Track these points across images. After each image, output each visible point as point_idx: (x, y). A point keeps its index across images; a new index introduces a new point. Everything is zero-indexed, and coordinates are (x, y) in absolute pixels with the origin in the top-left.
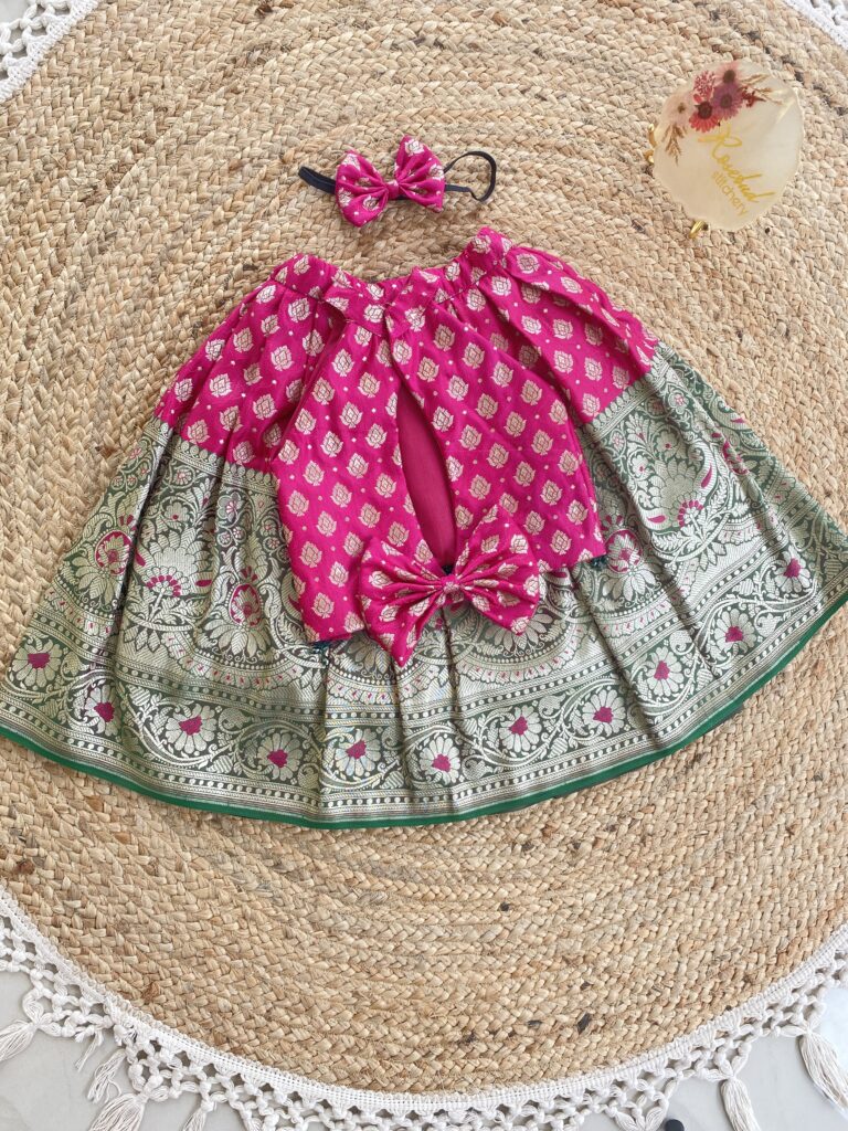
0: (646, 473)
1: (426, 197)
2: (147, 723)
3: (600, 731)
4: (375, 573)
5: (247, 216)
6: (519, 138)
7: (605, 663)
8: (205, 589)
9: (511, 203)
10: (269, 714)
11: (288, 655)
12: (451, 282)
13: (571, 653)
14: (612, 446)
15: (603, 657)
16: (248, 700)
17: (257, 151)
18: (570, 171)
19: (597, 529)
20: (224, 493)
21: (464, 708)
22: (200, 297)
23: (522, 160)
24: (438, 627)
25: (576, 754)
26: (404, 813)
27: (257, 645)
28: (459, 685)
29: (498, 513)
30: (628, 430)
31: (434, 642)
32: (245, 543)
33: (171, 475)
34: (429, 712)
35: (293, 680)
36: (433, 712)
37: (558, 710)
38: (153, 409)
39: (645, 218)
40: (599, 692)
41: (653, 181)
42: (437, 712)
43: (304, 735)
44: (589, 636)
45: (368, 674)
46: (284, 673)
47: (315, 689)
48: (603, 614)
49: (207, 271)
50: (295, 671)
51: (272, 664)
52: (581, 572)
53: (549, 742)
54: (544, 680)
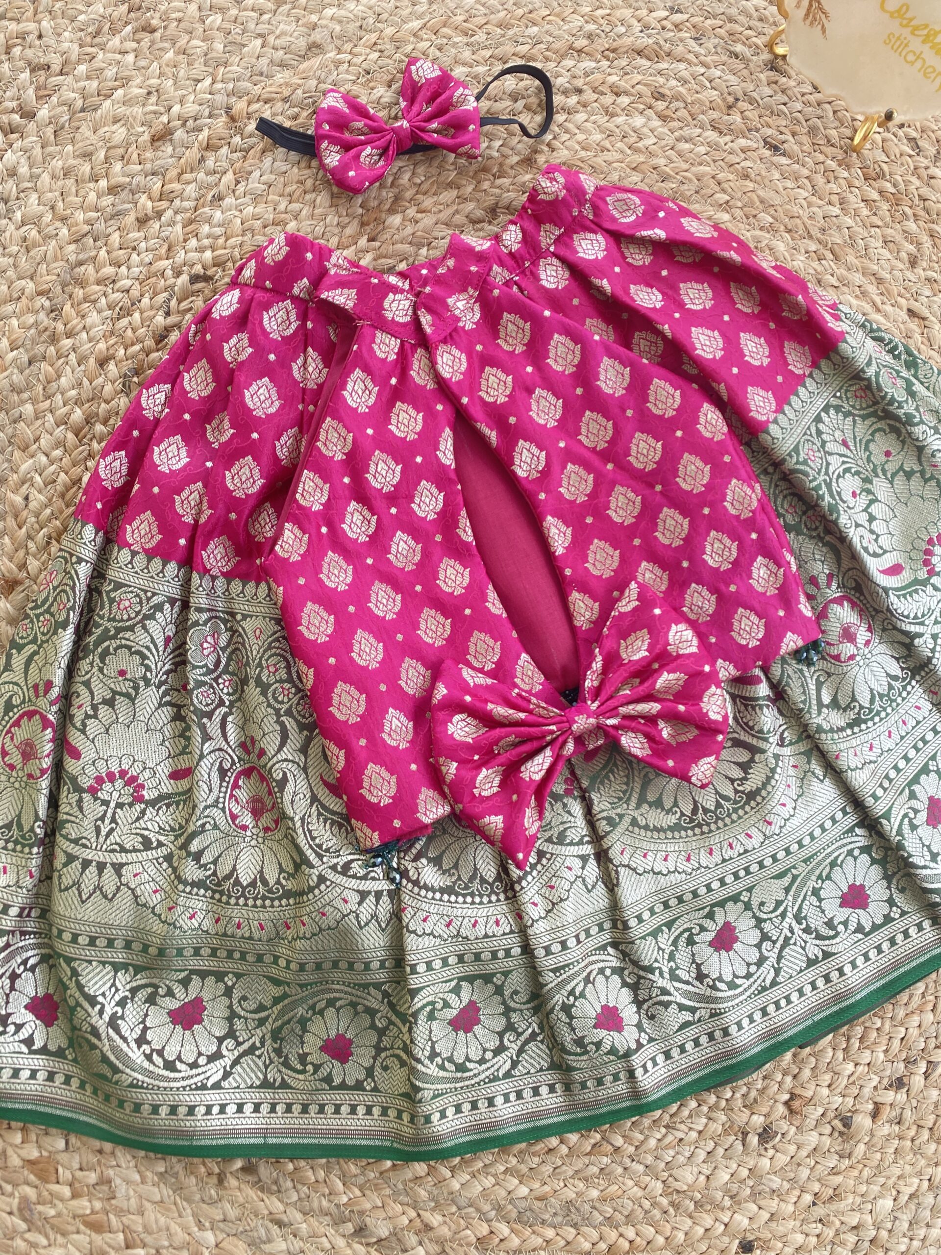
0: (863, 500)
1: (453, 137)
2: (113, 1023)
3: (852, 926)
4: (457, 718)
5: (186, 204)
6: (579, 44)
7: (845, 813)
8: (183, 784)
9: (581, 137)
10: (312, 978)
11: (331, 875)
12: (511, 253)
13: (790, 805)
14: (805, 463)
15: (840, 803)
16: (276, 958)
17: (191, 108)
18: (661, 80)
19: (802, 598)
20: (197, 623)
21: (633, 923)
22: (129, 332)
23: (587, 75)
24: (568, 792)
25: (823, 968)
26: (559, 1111)
27: (280, 864)
28: (617, 885)
29: (639, 594)
30: (824, 436)
31: (566, 817)
32: (239, 699)
33: (107, 606)
34: (577, 937)
35: (344, 916)
36: (583, 936)
37: (782, 902)
38: (72, 509)
39: (781, 133)
40: (842, 862)
41: (784, 79)
42: (588, 935)
43: (375, 1005)
44: (813, 773)
45: (467, 887)
46: (328, 907)
47: (383, 925)
48: (830, 735)
49: (135, 293)
50: (346, 901)
51: (307, 894)
52: (783, 671)
53: (775, 956)
54: (754, 857)
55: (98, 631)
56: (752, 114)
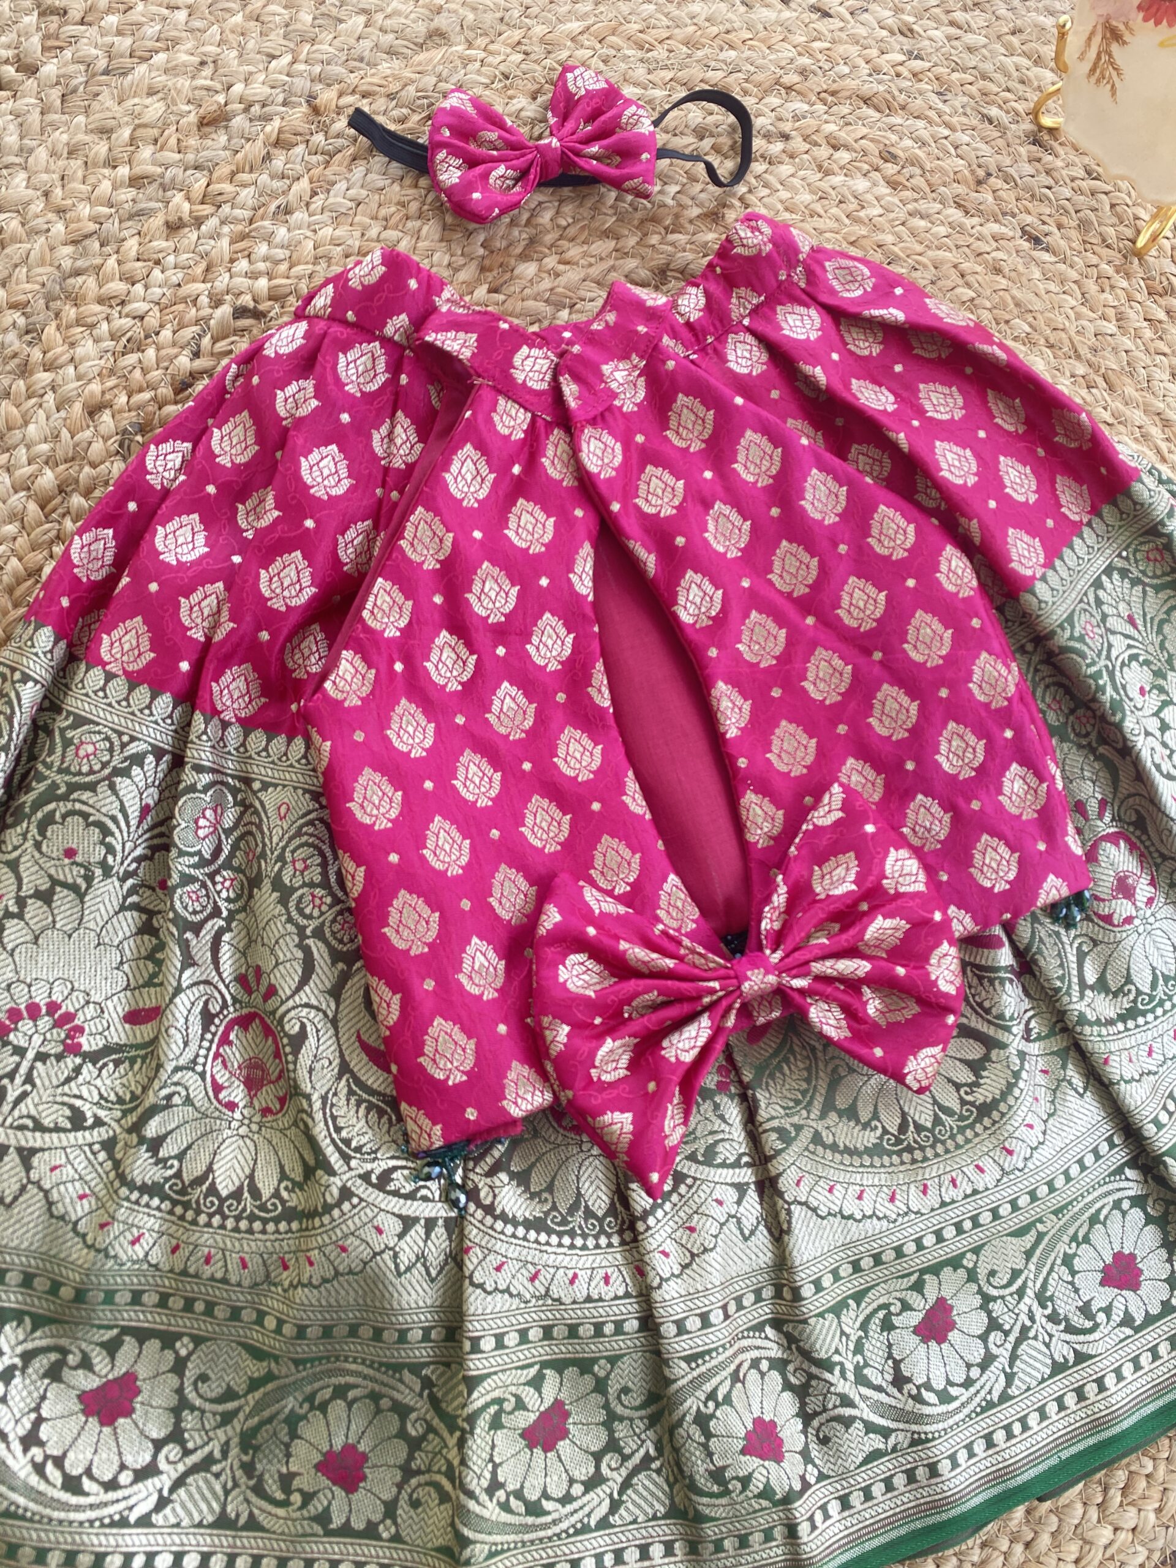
0: (1153, 701)
1: (617, 167)
3: (1117, 1316)
4: (574, 958)
5: (238, 212)
6: (788, 80)
7: (1112, 1146)
8: (145, 1032)
9: (784, 194)
10: (315, 1350)
11: (360, 1188)
12: (688, 324)
13: (1039, 1127)
14: (1081, 639)
15: (1106, 1129)
16: (261, 1315)
17: (260, 90)
18: (894, 138)
19: (1071, 829)
20: (192, 788)
21: (807, 1291)
23: (796, 118)
24: (722, 1087)
25: (1074, 1377)
27: (282, 1167)
28: (789, 1231)
29: (844, 801)
30: (1105, 607)
31: (718, 1124)
32: (244, 909)
33: (59, 750)
34: (724, 1308)
35: (375, 1254)
36: (732, 1308)
37: (1021, 1271)
38: (22, 610)
39: (1044, 223)
40: (1106, 1217)
41: (1050, 158)
42: (740, 1307)
43: (408, 1399)
44: (1070, 1083)
45: (564, 1222)
46: (351, 1239)
47: (434, 1273)
48: (1096, 1028)
49: (152, 321)
50: (380, 1231)
51: (321, 1215)
52: (1033, 932)
53: (1007, 1355)
54: (985, 1202)
55: (40, 787)
56: (1009, 196)
